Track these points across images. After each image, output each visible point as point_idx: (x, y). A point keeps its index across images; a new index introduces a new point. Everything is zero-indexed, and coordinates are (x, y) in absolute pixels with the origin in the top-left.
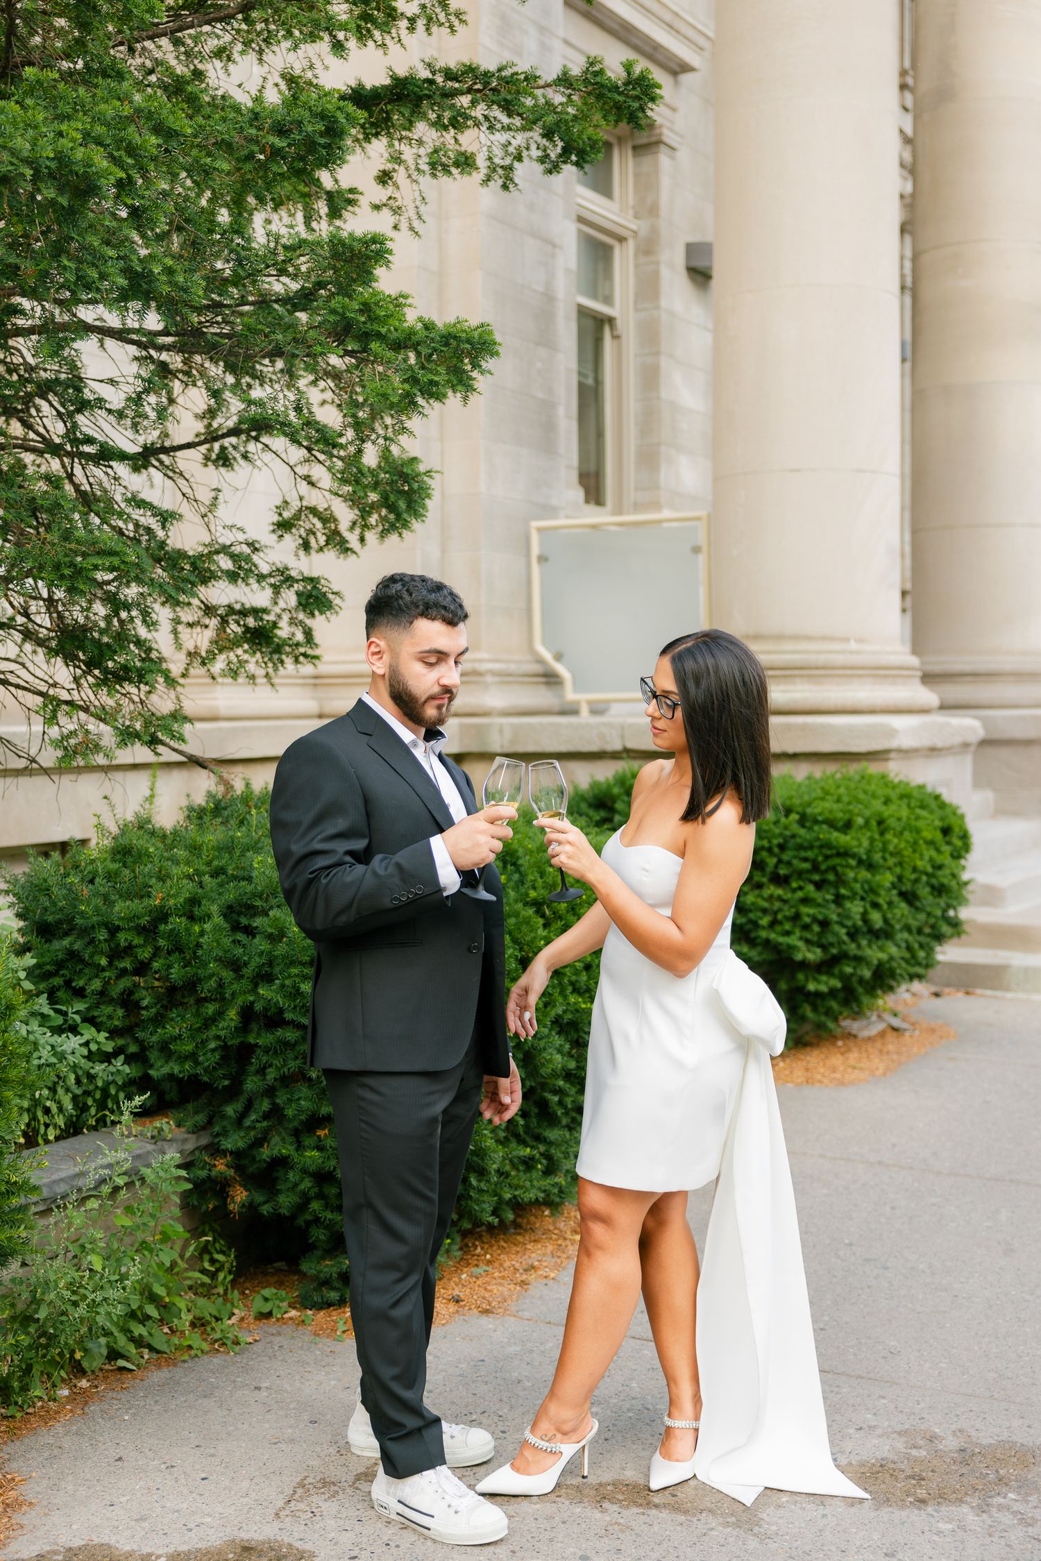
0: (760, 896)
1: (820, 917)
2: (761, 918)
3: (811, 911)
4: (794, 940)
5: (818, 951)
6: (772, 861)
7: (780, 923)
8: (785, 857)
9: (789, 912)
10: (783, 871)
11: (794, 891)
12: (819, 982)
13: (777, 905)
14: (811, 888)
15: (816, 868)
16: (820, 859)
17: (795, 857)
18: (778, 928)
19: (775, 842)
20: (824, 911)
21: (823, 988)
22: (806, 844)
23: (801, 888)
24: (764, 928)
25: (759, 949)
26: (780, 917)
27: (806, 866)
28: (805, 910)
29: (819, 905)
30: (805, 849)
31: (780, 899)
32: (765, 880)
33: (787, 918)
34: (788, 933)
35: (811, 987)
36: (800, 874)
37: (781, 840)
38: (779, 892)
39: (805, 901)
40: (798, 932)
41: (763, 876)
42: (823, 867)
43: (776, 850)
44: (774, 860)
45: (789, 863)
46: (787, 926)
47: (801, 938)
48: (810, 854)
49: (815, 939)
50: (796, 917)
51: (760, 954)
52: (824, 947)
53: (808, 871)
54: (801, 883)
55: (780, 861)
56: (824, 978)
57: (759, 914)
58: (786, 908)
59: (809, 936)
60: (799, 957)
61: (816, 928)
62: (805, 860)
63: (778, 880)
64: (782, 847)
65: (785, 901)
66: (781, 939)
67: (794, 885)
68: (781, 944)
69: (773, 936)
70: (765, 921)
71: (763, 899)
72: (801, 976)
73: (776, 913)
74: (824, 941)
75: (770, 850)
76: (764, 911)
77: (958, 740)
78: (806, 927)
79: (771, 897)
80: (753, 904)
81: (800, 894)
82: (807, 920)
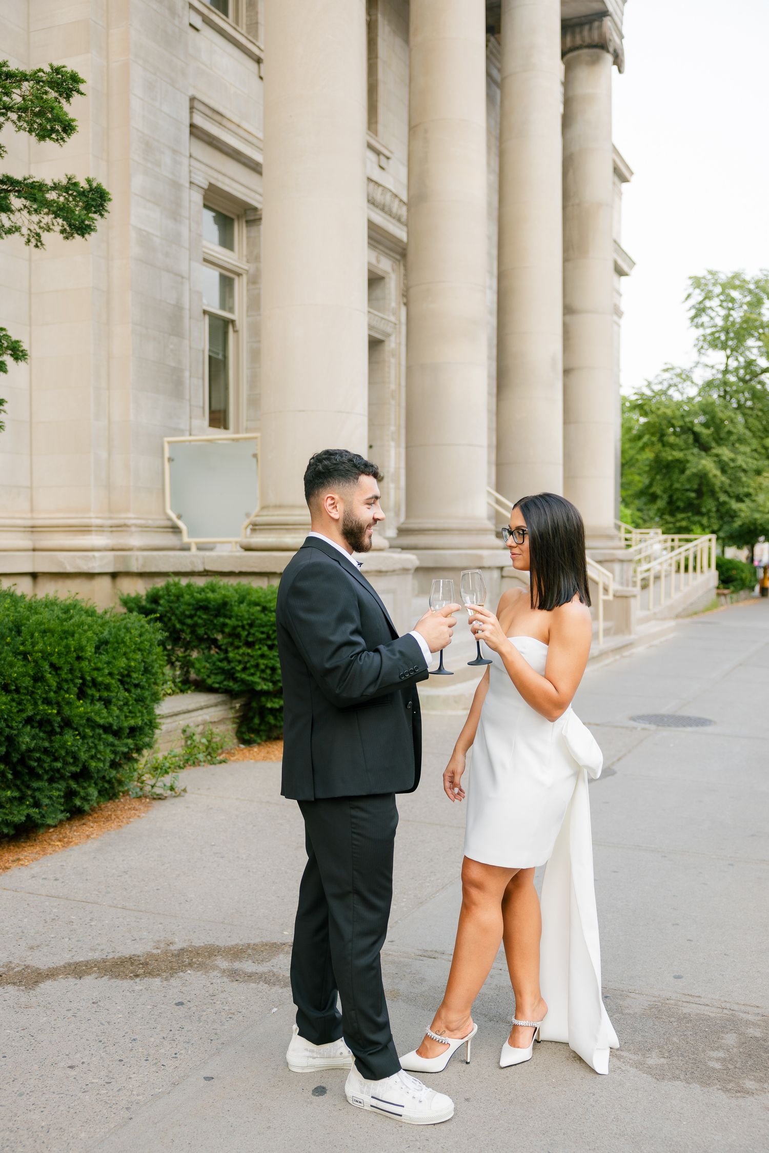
0: (238, 653)
1: (270, 665)
2: (237, 666)
3: (265, 662)
4: (256, 679)
5: (270, 684)
6: (244, 634)
7: (249, 669)
8: (252, 631)
9: (253, 662)
10: (250, 639)
11: (256, 650)
12: (274, 703)
13: (246, 659)
14: (265, 648)
15: (268, 637)
16: (271, 632)
17: (257, 631)
18: (248, 672)
19: (245, 622)
20: (272, 661)
21: (277, 706)
22: (264, 624)
23: (260, 649)
24: (238, 671)
25: (239, 683)
26: (248, 665)
27: (264, 636)
28: (261, 661)
29: (271, 659)
30: (263, 626)
31: (248, 654)
32: (241, 644)
33: (253, 666)
34: (253, 675)
35: (269, 705)
36: (260, 641)
37: (249, 622)
38: (249, 651)
39: (263, 656)
40: (258, 674)
41: (240, 642)
42: (273, 637)
43: (247, 627)
44: (246, 633)
45: (254, 634)
46: (252, 671)
47: (260, 677)
48: (265, 629)
49: (269, 678)
50: (257, 666)
51: (239, 687)
52: (274, 683)
53: (264, 639)
54: (261, 646)
55: (249, 634)
56: (276, 700)
57: (237, 663)
58: (252, 660)
59: (265, 676)
60: (259, 688)
61: (268, 671)
62: (263, 633)
63: (250, 645)
64: (251, 625)
65: (252, 657)
66: (251, 678)
67: (257, 647)
68: (248, 681)
69: (244, 676)
70: (239, 668)
71: (240, 655)
72: (263, 699)
73: (246, 663)
74: (274, 679)
75: (243, 627)
76: (240, 662)
77: (398, 566)
78: (263, 671)
79: (244, 654)
80: (234, 658)
81: (259, 652)
82: (262, 667)
